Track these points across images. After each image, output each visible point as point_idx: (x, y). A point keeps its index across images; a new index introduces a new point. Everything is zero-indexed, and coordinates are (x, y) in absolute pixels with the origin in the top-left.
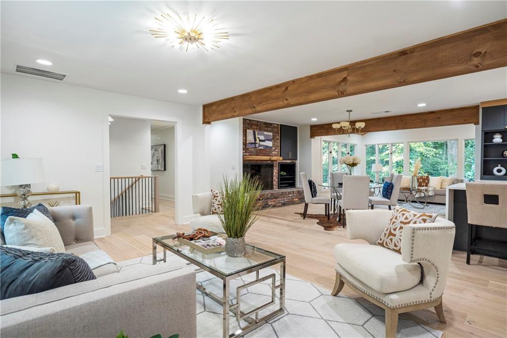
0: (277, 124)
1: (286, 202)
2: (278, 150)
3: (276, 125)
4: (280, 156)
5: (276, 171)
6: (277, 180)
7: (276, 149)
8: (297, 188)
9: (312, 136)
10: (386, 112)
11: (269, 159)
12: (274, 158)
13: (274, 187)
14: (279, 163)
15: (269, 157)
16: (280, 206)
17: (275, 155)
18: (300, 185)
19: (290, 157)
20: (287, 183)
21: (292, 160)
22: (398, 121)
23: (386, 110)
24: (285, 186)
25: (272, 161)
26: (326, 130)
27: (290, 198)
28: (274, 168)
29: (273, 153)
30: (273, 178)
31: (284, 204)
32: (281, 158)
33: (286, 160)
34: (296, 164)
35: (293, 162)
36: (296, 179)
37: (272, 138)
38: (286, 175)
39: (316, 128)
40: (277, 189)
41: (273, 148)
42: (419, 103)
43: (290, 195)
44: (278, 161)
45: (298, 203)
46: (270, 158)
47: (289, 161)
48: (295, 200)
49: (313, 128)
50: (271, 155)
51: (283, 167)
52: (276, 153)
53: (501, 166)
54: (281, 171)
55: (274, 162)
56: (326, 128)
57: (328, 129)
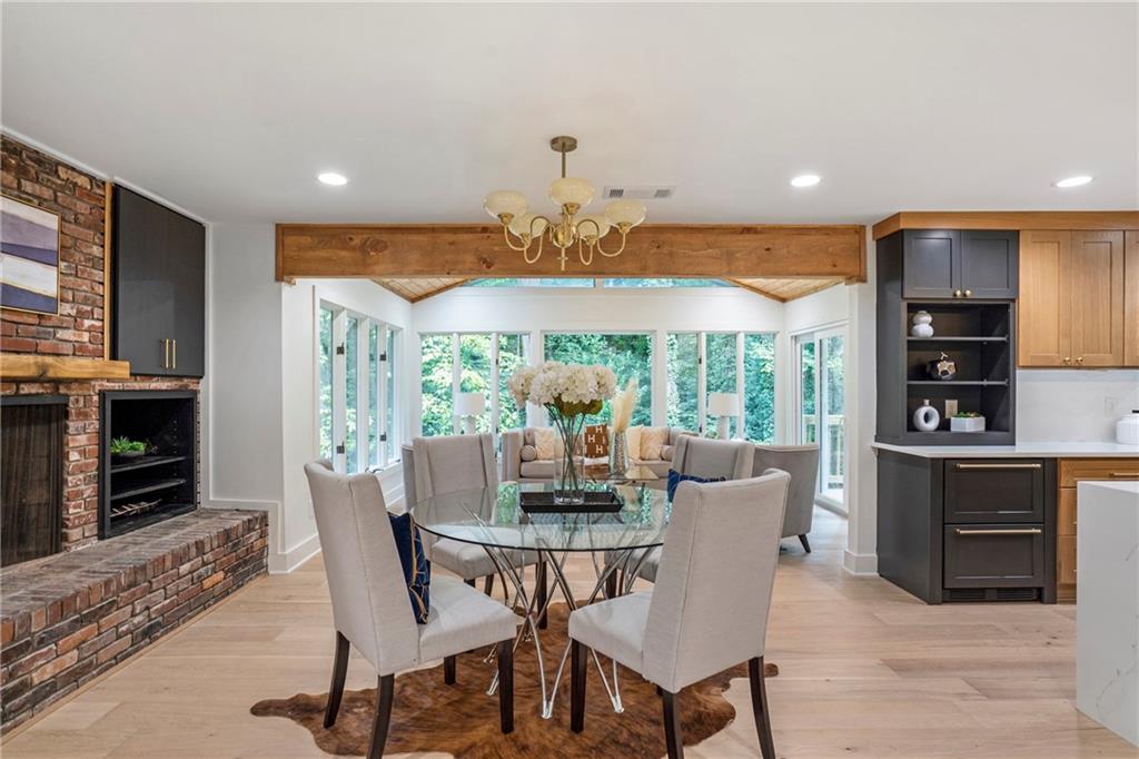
0: (92, 178)
1: (161, 612)
2: (99, 320)
3: (82, 181)
4: (114, 356)
5: (81, 441)
6: (89, 491)
7: (81, 315)
8: (212, 513)
9: (286, 271)
11: (32, 372)
12: (71, 367)
13: (74, 534)
14: (102, 394)
15: (30, 359)
16: (119, 658)
17: (79, 350)
18: (218, 492)
19: (171, 361)
20: (147, 497)
21: (179, 377)
22: (645, 245)
24: (144, 514)
25: (57, 382)
26: (353, 249)
27: (183, 584)
28: (72, 425)
29: (61, 334)
30: (60, 483)
31: (149, 634)
32: (122, 369)
33: (150, 376)
34: (201, 397)
35: (184, 389)
36: (201, 467)
37: (53, 245)
38: (148, 454)
39: (306, 240)
40: (95, 542)
41: (66, 309)
43: (185, 568)
44: (98, 386)
45: (226, 593)
46: (44, 368)
47: (164, 385)
48: (207, 583)
49: (290, 240)
50: (44, 345)
51: (127, 415)
52: (86, 337)
53: (930, 404)
54: (115, 435)
55: (74, 392)
56: (357, 241)
57: (363, 248)
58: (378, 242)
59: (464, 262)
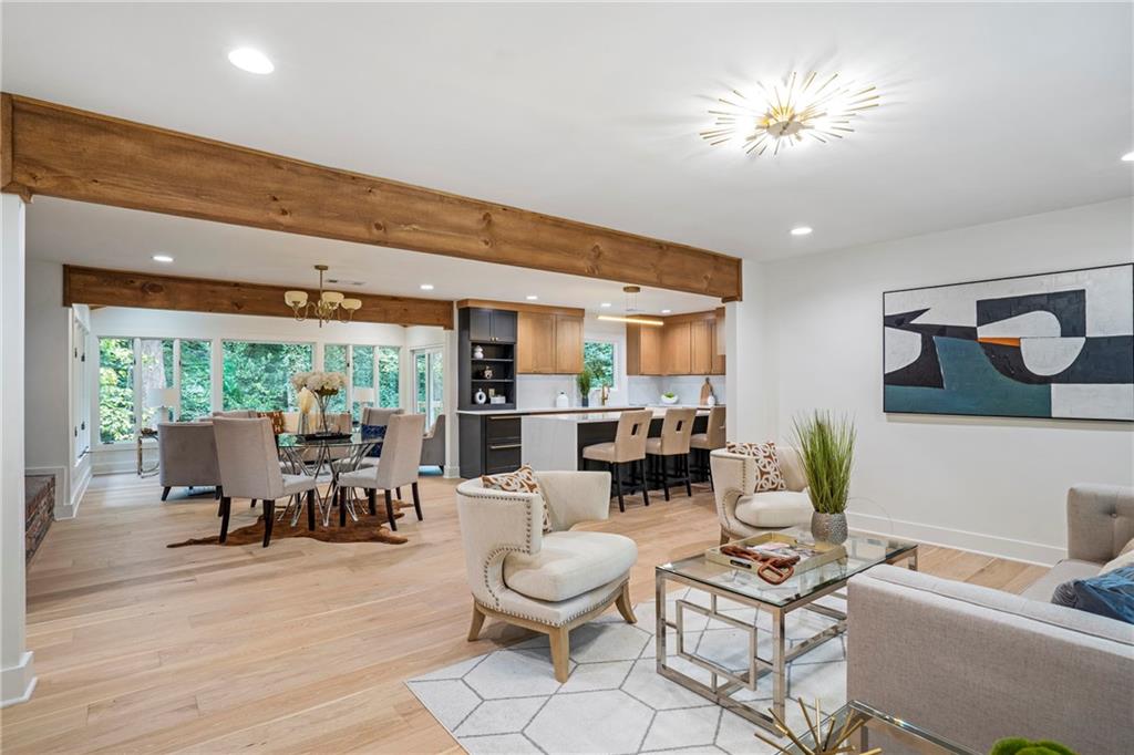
10: (331, 281)
23: (332, 278)
42: (423, 283)
49: (75, 277)
53: (482, 391)
57: (142, 288)
58: (155, 285)
59: (222, 304)
